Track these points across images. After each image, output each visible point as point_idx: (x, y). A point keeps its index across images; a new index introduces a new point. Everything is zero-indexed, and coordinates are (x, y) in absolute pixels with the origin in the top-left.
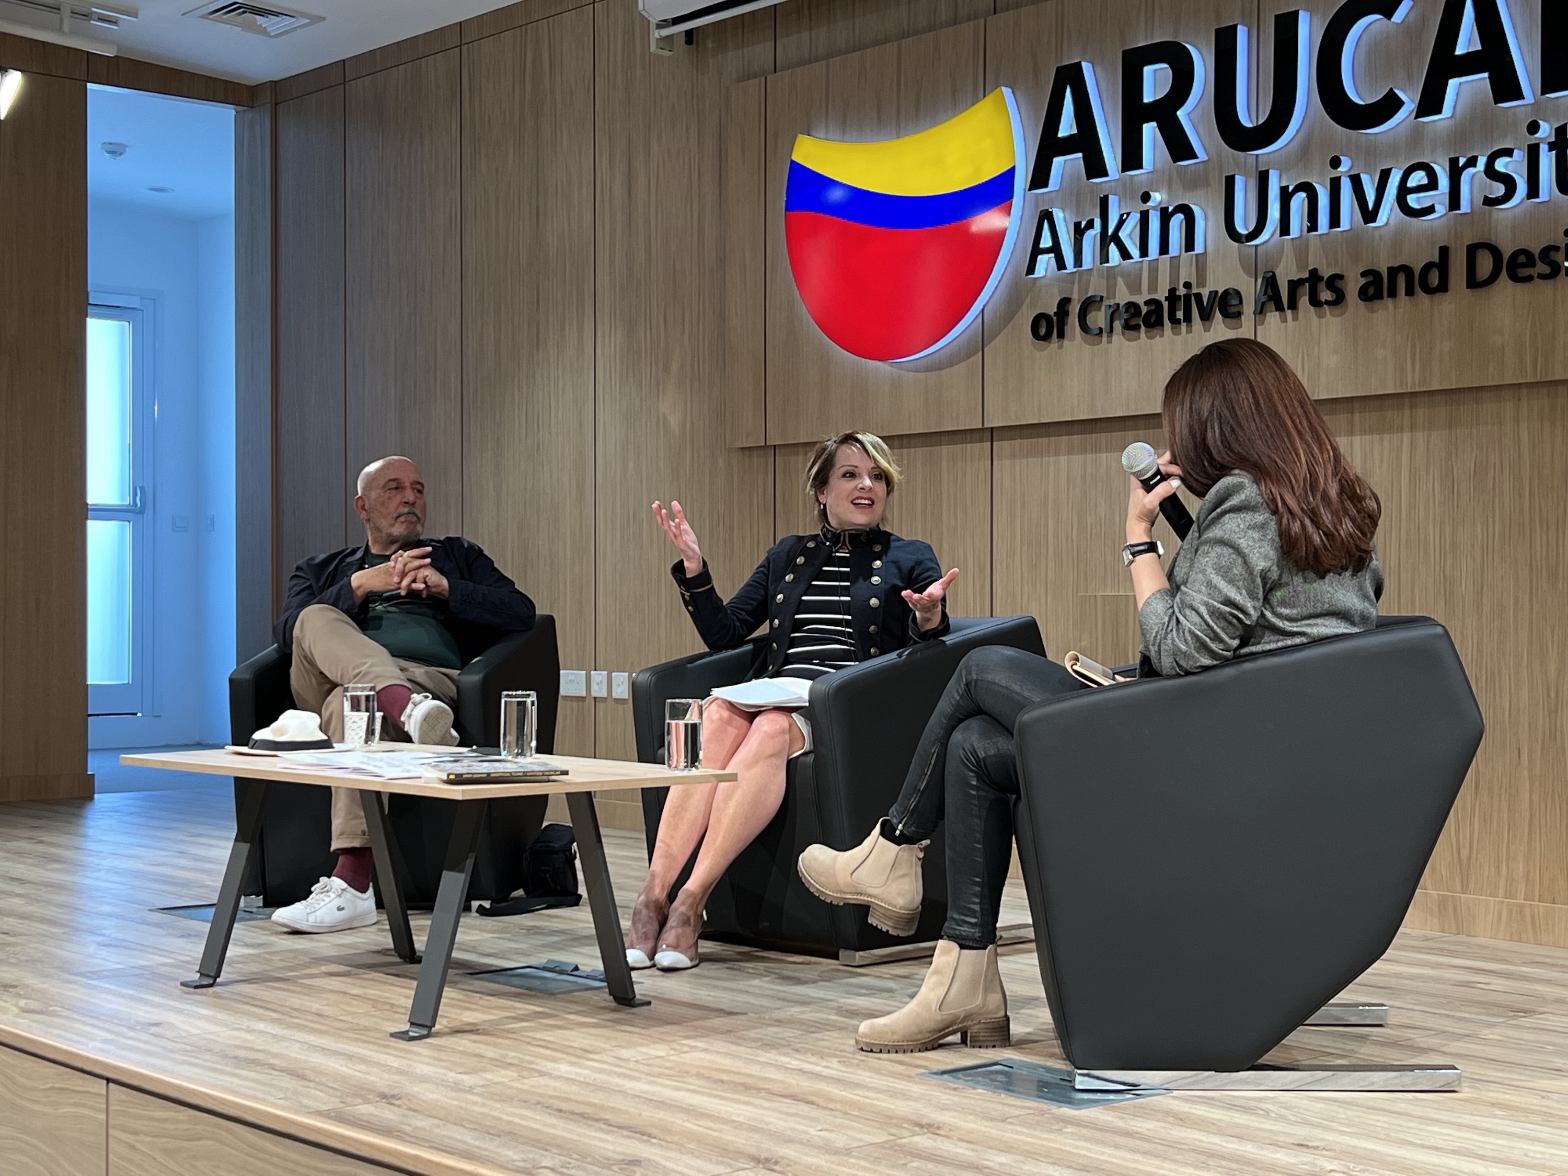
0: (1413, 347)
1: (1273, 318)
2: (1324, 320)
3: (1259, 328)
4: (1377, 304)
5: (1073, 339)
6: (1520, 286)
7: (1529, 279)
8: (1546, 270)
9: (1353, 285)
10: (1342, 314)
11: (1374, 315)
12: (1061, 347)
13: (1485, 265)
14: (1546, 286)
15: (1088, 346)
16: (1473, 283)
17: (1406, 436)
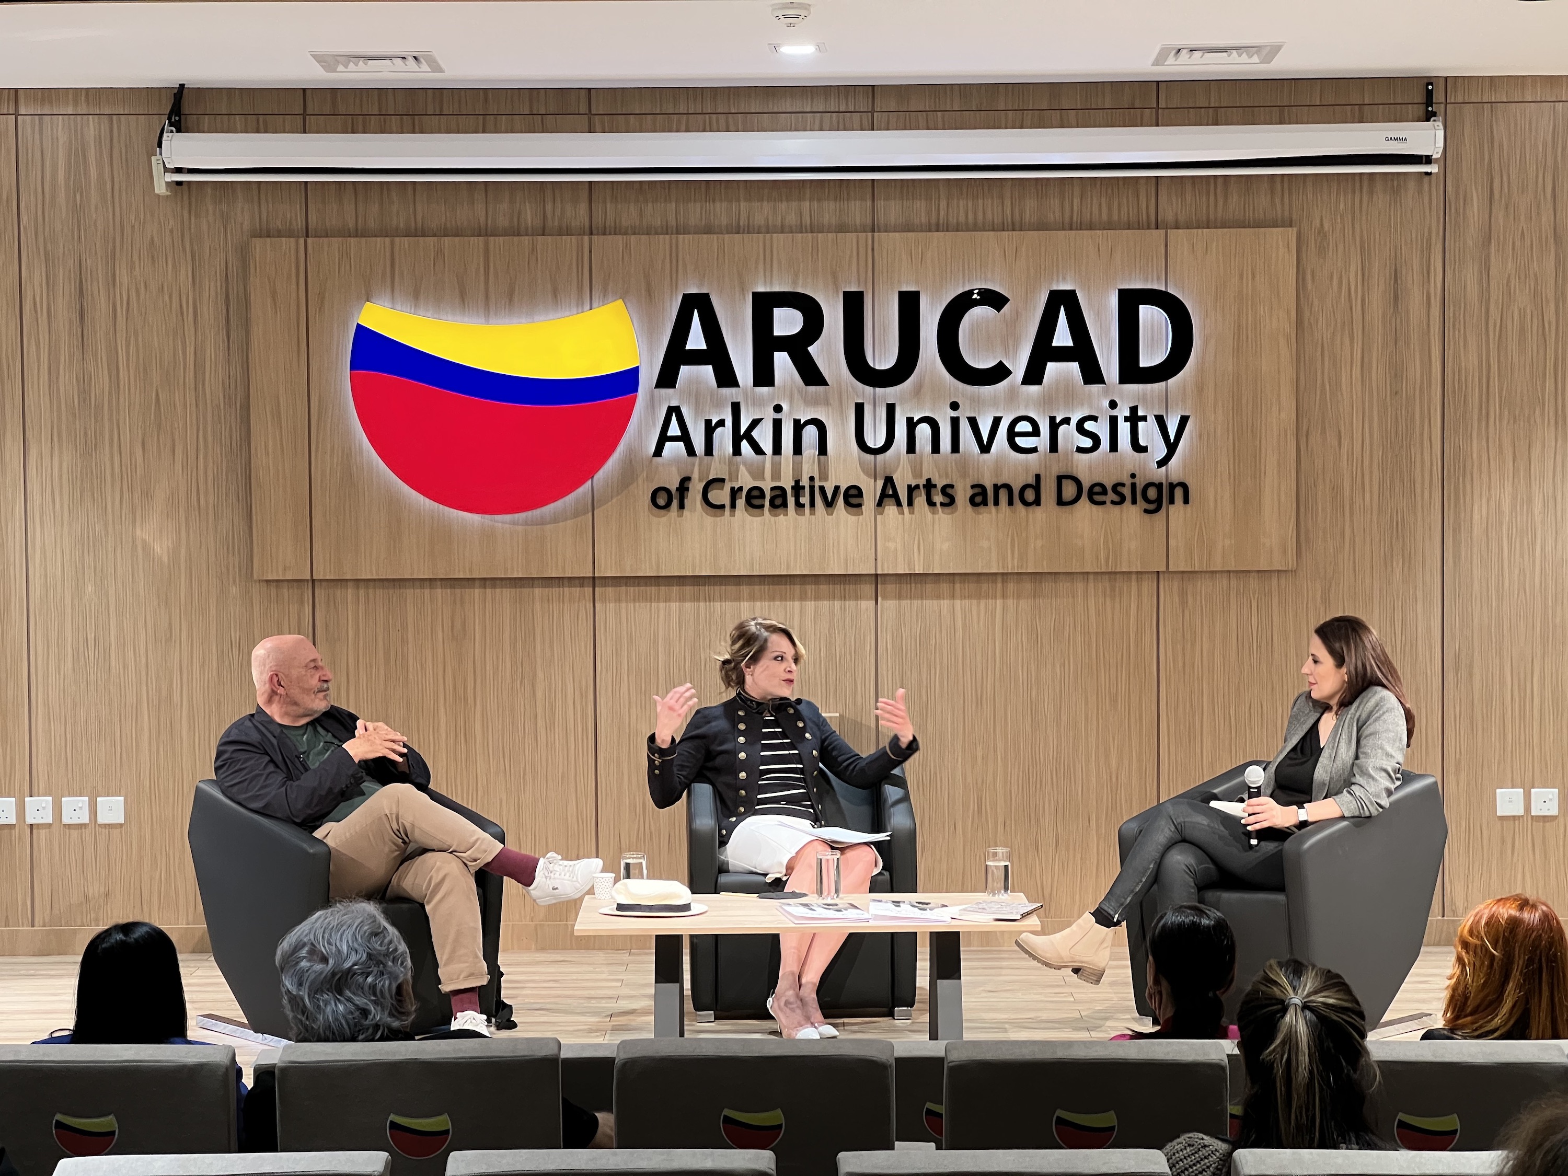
0: (1013, 540)
1: (891, 512)
2: (937, 516)
3: (879, 517)
4: (982, 508)
5: (693, 510)
6: (1094, 507)
7: (1104, 503)
8: (1116, 498)
9: (962, 494)
10: (952, 513)
11: (981, 516)
12: (681, 516)
13: (1069, 491)
14: (1117, 509)
15: (709, 517)
16: (1060, 502)
17: (999, 602)
